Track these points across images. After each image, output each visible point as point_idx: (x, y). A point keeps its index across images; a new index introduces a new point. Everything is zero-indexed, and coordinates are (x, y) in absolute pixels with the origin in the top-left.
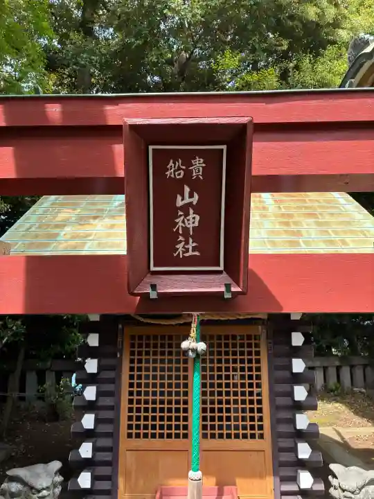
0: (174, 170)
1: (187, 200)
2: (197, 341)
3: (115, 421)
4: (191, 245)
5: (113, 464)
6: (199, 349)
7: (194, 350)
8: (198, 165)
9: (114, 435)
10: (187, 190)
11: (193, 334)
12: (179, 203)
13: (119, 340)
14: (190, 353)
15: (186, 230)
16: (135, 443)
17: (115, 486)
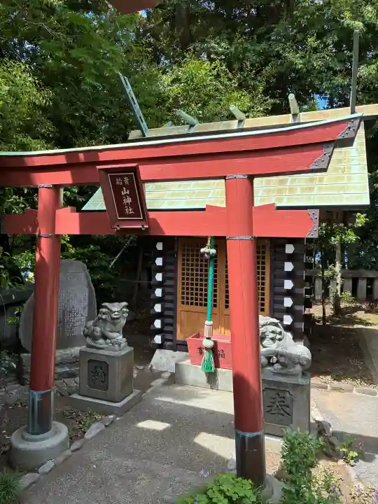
0: (118, 182)
1: (125, 193)
2: (211, 248)
3: (174, 294)
4: (130, 210)
5: (174, 317)
6: (211, 253)
7: (208, 254)
8: (126, 180)
9: (174, 302)
10: (125, 189)
11: (209, 244)
12: (123, 194)
13: (176, 246)
14: (206, 255)
15: (128, 204)
16: (186, 307)
17: (176, 329)
